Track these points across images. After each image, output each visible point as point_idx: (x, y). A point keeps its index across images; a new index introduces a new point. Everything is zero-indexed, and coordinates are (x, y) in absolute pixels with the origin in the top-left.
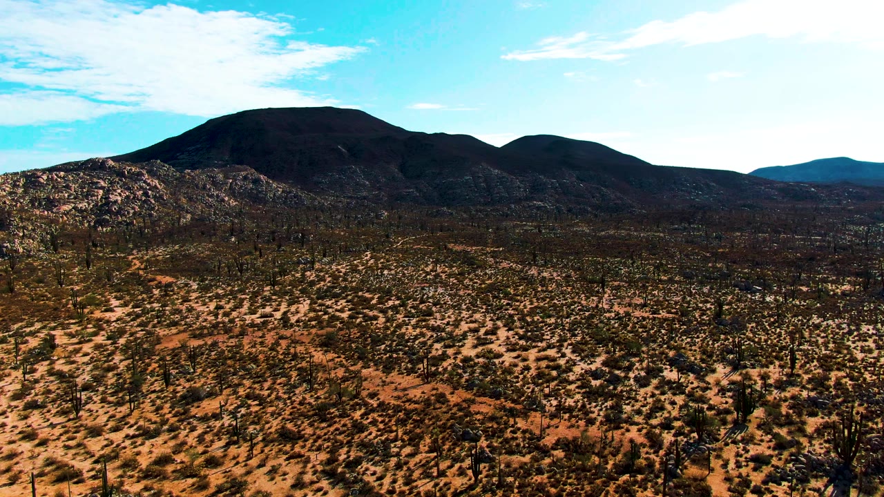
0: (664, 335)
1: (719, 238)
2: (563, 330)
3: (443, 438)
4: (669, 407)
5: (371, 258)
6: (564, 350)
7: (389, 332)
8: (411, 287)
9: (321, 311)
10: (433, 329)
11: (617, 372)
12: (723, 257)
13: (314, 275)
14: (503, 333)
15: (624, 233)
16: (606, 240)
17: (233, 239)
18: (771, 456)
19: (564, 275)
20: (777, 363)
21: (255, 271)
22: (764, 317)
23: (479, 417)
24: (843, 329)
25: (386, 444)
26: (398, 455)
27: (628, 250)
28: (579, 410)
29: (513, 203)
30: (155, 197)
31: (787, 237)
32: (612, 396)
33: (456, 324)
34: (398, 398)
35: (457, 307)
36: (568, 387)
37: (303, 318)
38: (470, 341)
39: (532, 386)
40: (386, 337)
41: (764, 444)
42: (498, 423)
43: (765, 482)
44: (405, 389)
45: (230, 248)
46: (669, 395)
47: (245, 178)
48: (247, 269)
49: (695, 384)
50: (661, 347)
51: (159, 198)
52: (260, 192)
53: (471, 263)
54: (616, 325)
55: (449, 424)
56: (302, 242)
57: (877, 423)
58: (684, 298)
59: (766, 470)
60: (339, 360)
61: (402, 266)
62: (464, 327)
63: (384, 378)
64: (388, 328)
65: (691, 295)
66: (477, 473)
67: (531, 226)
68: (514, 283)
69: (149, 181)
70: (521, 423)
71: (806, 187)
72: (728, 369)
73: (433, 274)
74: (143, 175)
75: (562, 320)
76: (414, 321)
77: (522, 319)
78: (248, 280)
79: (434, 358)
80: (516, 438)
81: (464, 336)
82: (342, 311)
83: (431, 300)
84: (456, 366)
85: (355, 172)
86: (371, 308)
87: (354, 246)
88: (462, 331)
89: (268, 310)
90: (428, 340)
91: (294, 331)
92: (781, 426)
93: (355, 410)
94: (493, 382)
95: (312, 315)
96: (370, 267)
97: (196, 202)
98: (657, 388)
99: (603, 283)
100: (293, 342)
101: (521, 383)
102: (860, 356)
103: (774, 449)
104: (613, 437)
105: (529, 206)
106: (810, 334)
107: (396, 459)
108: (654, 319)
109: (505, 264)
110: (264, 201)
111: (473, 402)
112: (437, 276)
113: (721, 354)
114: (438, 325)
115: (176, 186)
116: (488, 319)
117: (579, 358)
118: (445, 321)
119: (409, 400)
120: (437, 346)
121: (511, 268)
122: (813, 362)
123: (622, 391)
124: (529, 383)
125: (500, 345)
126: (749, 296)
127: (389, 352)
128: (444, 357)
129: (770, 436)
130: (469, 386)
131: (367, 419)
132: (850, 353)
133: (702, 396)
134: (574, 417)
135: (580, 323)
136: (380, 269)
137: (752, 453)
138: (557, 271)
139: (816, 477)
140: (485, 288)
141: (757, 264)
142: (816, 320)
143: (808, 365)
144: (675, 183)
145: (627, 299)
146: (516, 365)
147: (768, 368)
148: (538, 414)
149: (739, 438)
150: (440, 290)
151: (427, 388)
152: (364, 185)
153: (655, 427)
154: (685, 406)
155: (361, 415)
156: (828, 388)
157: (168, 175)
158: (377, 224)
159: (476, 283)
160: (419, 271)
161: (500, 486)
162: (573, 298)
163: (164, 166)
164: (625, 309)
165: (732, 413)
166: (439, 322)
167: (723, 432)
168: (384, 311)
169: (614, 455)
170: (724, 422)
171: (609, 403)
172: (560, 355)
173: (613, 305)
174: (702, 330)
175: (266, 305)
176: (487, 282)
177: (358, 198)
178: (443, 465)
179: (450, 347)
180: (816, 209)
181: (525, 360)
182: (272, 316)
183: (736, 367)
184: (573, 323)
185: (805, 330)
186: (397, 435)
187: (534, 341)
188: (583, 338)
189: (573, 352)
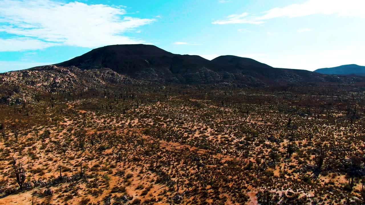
0: (268, 130)
1: (296, 97)
2: (231, 129)
3: (188, 160)
4: (265, 152)
5: (160, 104)
6: (231, 135)
7: (168, 129)
8: (176, 114)
9: (143, 122)
10: (184, 128)
11: (249, 142)
12: (296, 104)
13: (139, 110)
14: (209, 130)
15: (259, 95)
16: (251, 98)
17: (106, 97)
18: (296, 166)
19: (234, 110)
20: (306, 139)
21: (116, 108)
22: (306, 124)
23: (200, 154)
24: (334, 128)
25: (169, 162)
26: (173, 164)
27: (260, 101)
28: (234, 153)
29: (216, 83)
30: (73, 81)
31: (324, 96)
32: (246, 149)
33: (193, 127)
34: (173, 149)
35: (193, 121)
36: (231, 146)
37: (137, 125)
38: (197, 132)
39: (218, 146)
40: (167, 131)
41: (295, 163)
42: (206, 156)
43: (292, 173)
44: (174, 147)
45: (105, 100)
46: (266, 149)
47: (108, 73)
48: (113, 108)
49: (276, 145)
50: (266, 134)
51: (75, 81)
52: (114, 79)
53: (198, 106)
54: (251, 127)
55: (190, 156)
56: (133, 98)
57: (334, 157)
58: (278, 118)
59: (293, 169)
60: (151, 138)
61: (172, 107)
62: (195, 127)
63: (167, 143)
64: (168, 128)
65: (280, 117)
66: (199, 169)
67: (223, 92)
68: (214, 113)
69: (70, 74)
70: (214, 156)
71: (336, 77)
72: (288, 141)
73: (184, 110)
74: (68, 72)
75: (231, 126)
76: (177, 126)
77: (217, 125)
78: (114, 112)
79: (185, 137)
80: (212, 160)
81: (195, 130)
82: (150, 122)
83: (183, 119)
84: (192, 140)
85: (152, 71)
86: (161, 121)
87: (153, 100)
88: (194, 129)
89: (123, 122)
90: (182, 132)
91: (134, 129)
92: (302, 157)
93: (158, 152)
94: (205, 145)
95: (139, 123)
96: (160, 107)
97: (89, 83)
98: (262, 147)
99: (248, 113)
100: (134, 132)
101: (215, 145)
102: (336, 137)
103: (298, 164)
104: (244, 160)
105: (222, 84)
106: (321, 130)
107: (172, 166)
108: (265, 125)
109: (211, 106)
110: (116, 82)
111: (198, 150)
112: (185, 110)
113: (287, 136)
114: (186, 127)
115: (81, 76)
116: (204, 125)
117: (236, 138)
118: (188, 126)
119: (176, 150)
120: (186, 134)
121: (213, 108)
122: (318, 139)
123: (250, 147)
124: (218, 145)
125: (208, 134)
126: (302, 118)
127: (168, 135)
128: (188, 137)
129: (297, 160)
130: (197, 146)
131: (162, 155)
132: (333, 136)
133: (277, 149)
134: (232, 155)
135: (238, 126)
136: (164, 108)
137: (290, 165)
138: (231, 109)
139: (309, 171)
140: (204, 115)
141: (309, 106)
142: (324, 125)
143: (317, 140)
144: (282, 75)
145: (256, 119)
146: (213, 140)
147: (302, 140)
148: (220, 154)
149: (287, 161)
150: (187, 115)
151: (182, 146)
152: (156, 76)
153: (259, 158)
154: (271, 152)
155: (160, 154)
156: (321, 147)
157: (78, 72)
158: (162, 91)
159: (200, 113)
160: (178, 109)
161: (206, 172)
162: (236, 118)
163: (76, 68)
164: (255, 122)
165: (286, 154)
166: (186, 126)
167: (282, 159)
168: (166, 122)
169: (244, 165)
170: (283, 157)
171: (244, 151)
172: (229, 136)
173: (251, 120)
174: (282, 129)
175: (122, 120)
176: (204, 113)
177: (153, 81)
178: (188, 167)
179: (190, 134)
180: (339, 86)
181: (217, 138)
182: (125, 124)
183: (291, 140)
184: (236, 126)
185: (319, 129)
186: (173, 159)
187: (220, 132)
188: (238, 131)
189: (234, 136)
